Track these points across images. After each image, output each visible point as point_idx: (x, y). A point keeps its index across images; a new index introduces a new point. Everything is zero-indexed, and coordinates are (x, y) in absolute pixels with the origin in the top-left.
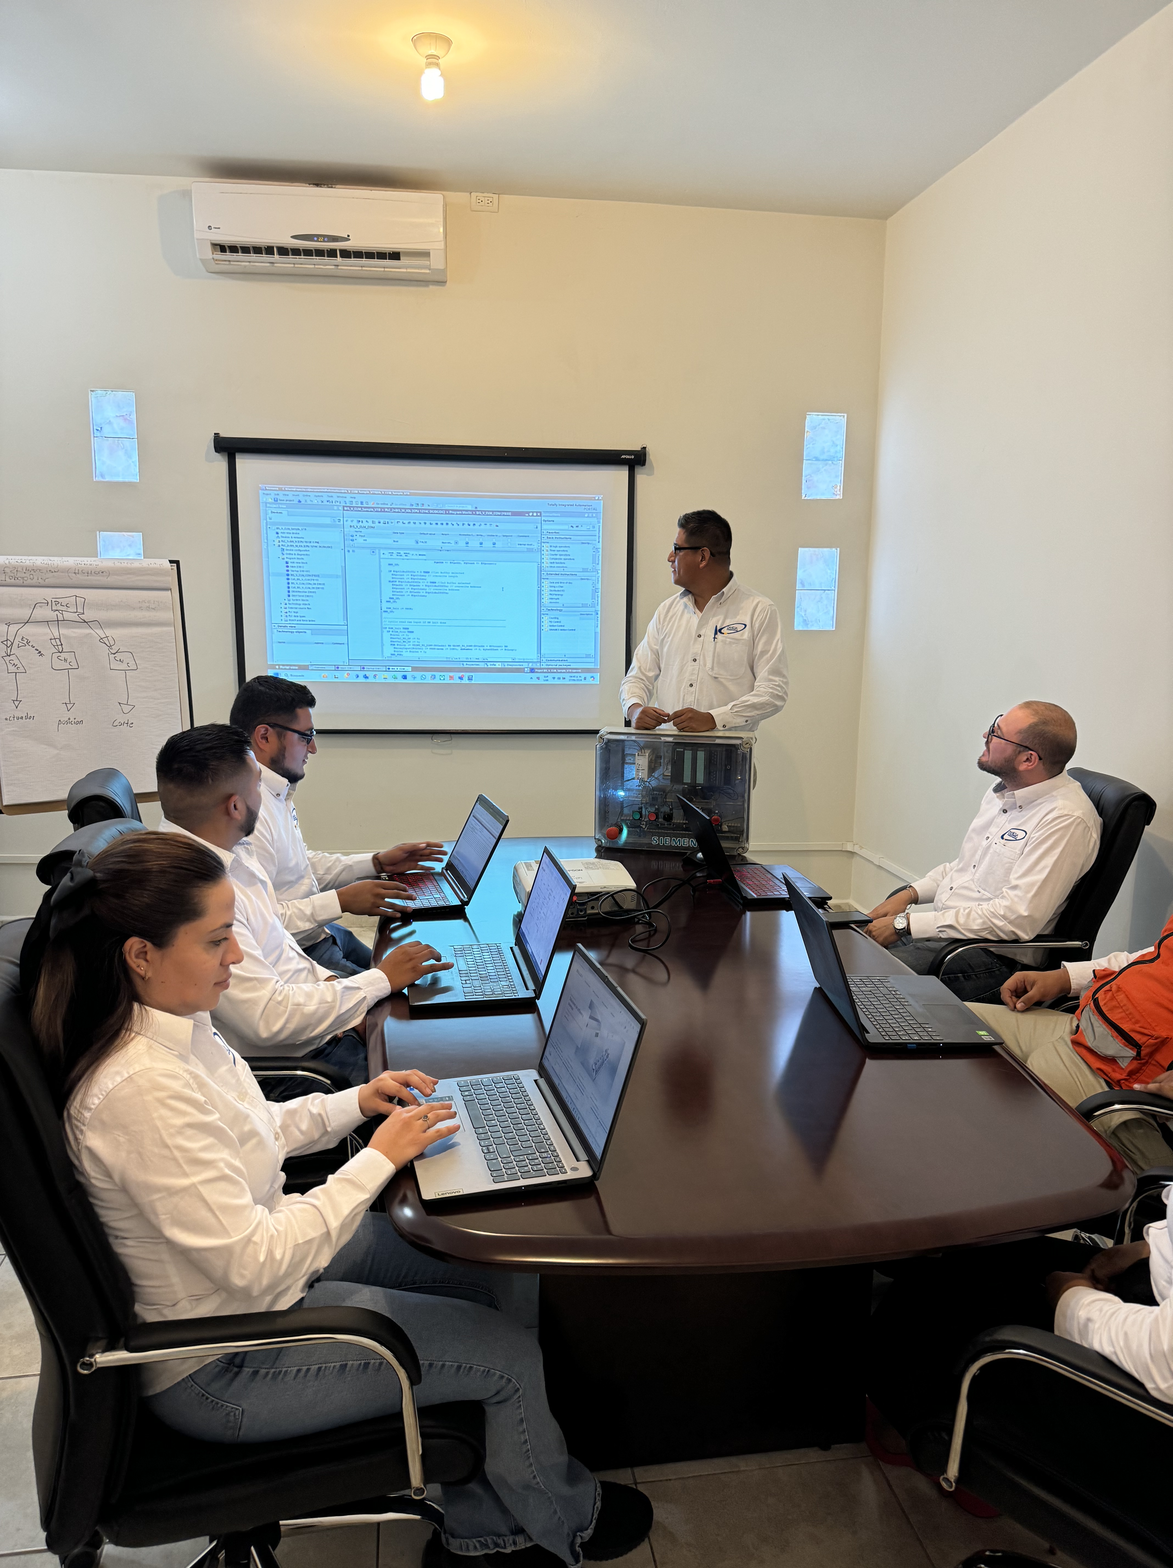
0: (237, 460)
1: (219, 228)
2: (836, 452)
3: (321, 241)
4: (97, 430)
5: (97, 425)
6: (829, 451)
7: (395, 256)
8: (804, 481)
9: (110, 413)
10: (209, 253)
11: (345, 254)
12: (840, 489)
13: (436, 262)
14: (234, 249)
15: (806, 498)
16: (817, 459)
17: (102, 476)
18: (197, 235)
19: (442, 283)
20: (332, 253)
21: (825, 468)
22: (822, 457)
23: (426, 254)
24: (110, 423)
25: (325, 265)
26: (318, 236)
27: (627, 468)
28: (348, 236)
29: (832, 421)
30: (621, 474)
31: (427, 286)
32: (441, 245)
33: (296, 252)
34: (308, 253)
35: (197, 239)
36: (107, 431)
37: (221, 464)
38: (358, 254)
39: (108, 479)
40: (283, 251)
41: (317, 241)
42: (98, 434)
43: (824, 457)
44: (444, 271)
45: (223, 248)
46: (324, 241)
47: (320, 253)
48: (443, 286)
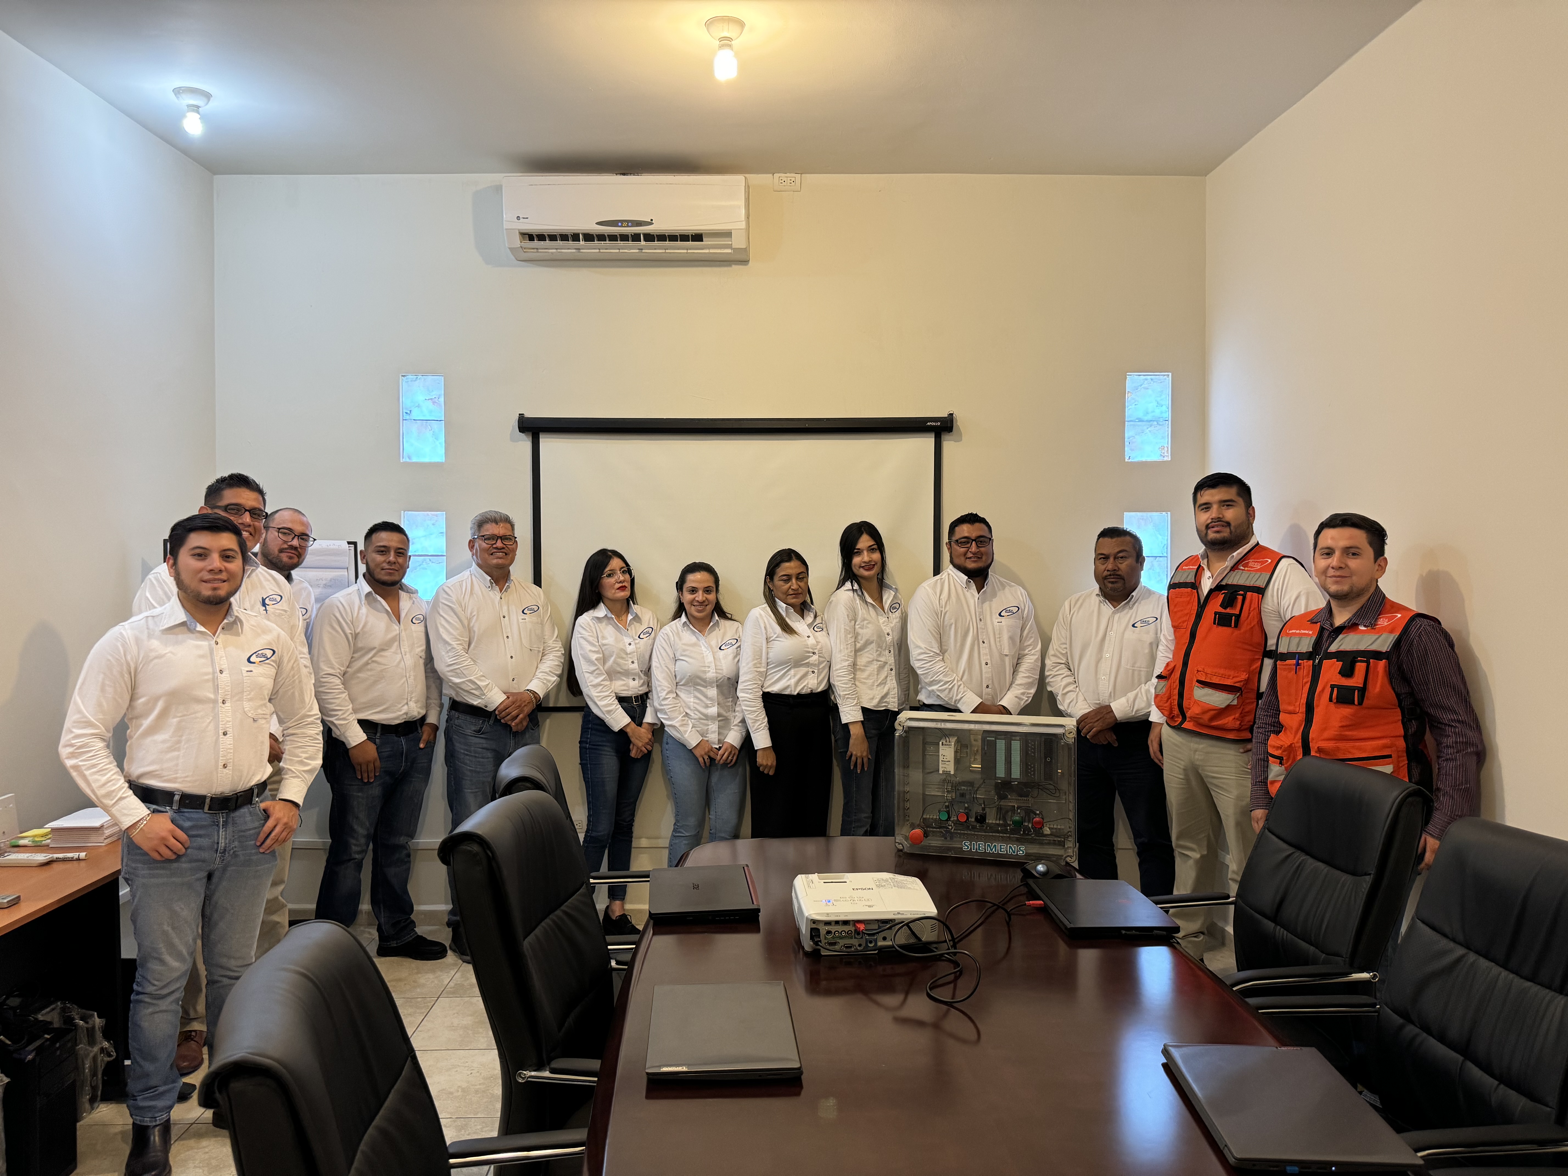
0: (541, 440)
1: (527, 218)
2: (1162, 413)
3: (625, 227)
4: (406, 413)
5: (406, 409)
6: (1153, 412)
7: (698, 237)
8: (1127, 443)
9: (420, 398)
10: (517, 242)
11: (649, 237)
12: (1168, 450)
13: (738, 241)
14: (541, 237)
15: (1130, 461)
16: (1141, 420)
17: (409, 458)
18: (506, 225)
19: (745, 262)
20: (636, 237)
21: (1149, 429)
22: (1146, 418)
23: (728, 234)
24: (419, 406)
25: (630, 249)
26: (622, 221)
27: (933, 435)
28: (652, 220)
29: (1155, 380)
30: (927, 442)
31: (730, 266)
32: (743, 225)
33: (601, 237)
34: (613, 238)
35: (506, 229)
36: (416, 414)
37: (525, 443)
38: (662, 237)
39: (414, 460)
40: (589, 237)
41: (622, 226)
42: (408, 417)
43: (1149, 417)
44: (746, 251)
45: (531, 237)
46: (628, 226)
47: (624, 238)
48: (746, 265)
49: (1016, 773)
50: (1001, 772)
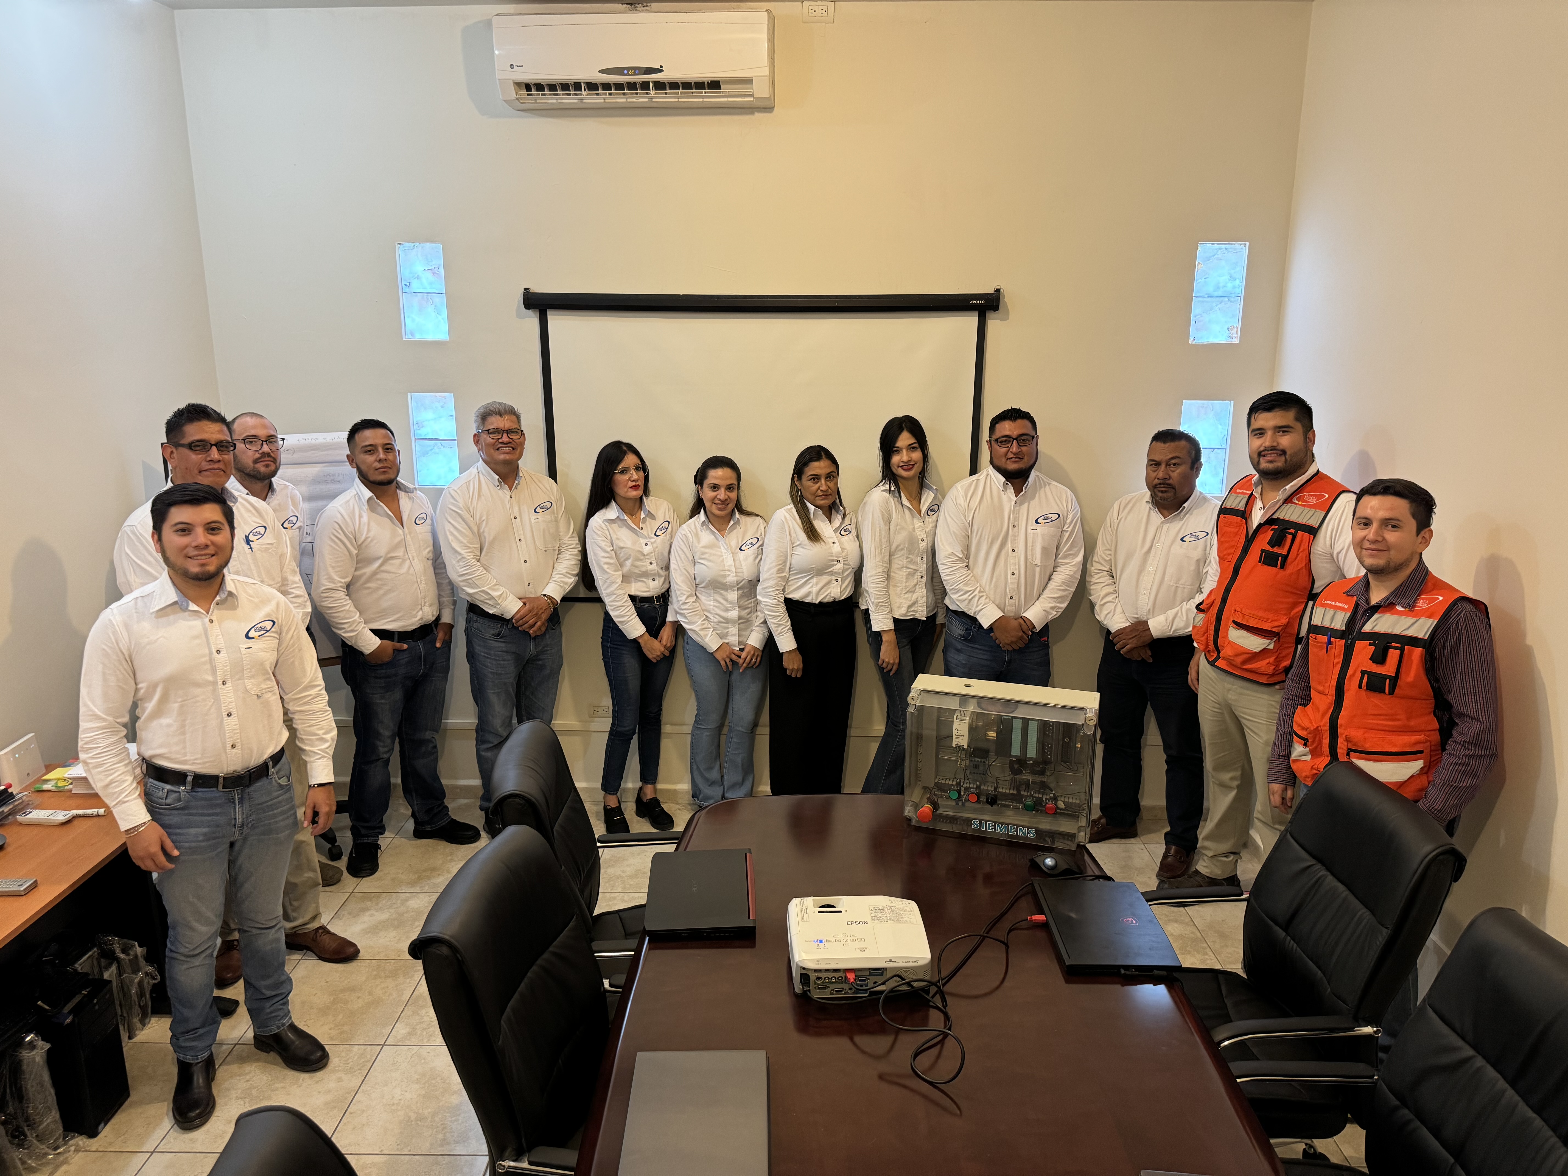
0: (549, 317)
1: (522, 66)
2: (1234, 287)
3: (631, 75)
4: (406, 285)
5: (405, 280)
6: (1225, 286)
7: (715, 85)
8: (1192, 322)
9: (419, 268)
10: (512, 94)
11: (660, 86)
12: (1237, 331)
13: (760, 90)
14: (540, 87)
15: (1194, 343)
16: (1210, 296)
17: (412, 334)
18: (499, 75)
19: (769, 109)
20: (645, 86)
21: (1219, 306)
22: (1216, 294)
23: (749, 81)
24: (418, 278)
25: (640, 99)
26: (628, 68)
27: (976, 313)
28: (661, 67)
29: (1230, 250)
30: (969, 322)
31: (753, 113)
32: (766, 72)
33: (606, 86)
34: (619, 86)
35: (499, 80)
36: (416, 286)
37: (532, 320)
38: (674, 85)
39: (418, 337)
40: (592, 86)
41: (628, 74)
42: (407, 290)
43: (1220, 293)
44: (772, 98)
45: (528, 87)
46: (635, 74)
47: (632, 86)
48: (771, 112)
49: (1032, 752)
50: (1016, 751)
